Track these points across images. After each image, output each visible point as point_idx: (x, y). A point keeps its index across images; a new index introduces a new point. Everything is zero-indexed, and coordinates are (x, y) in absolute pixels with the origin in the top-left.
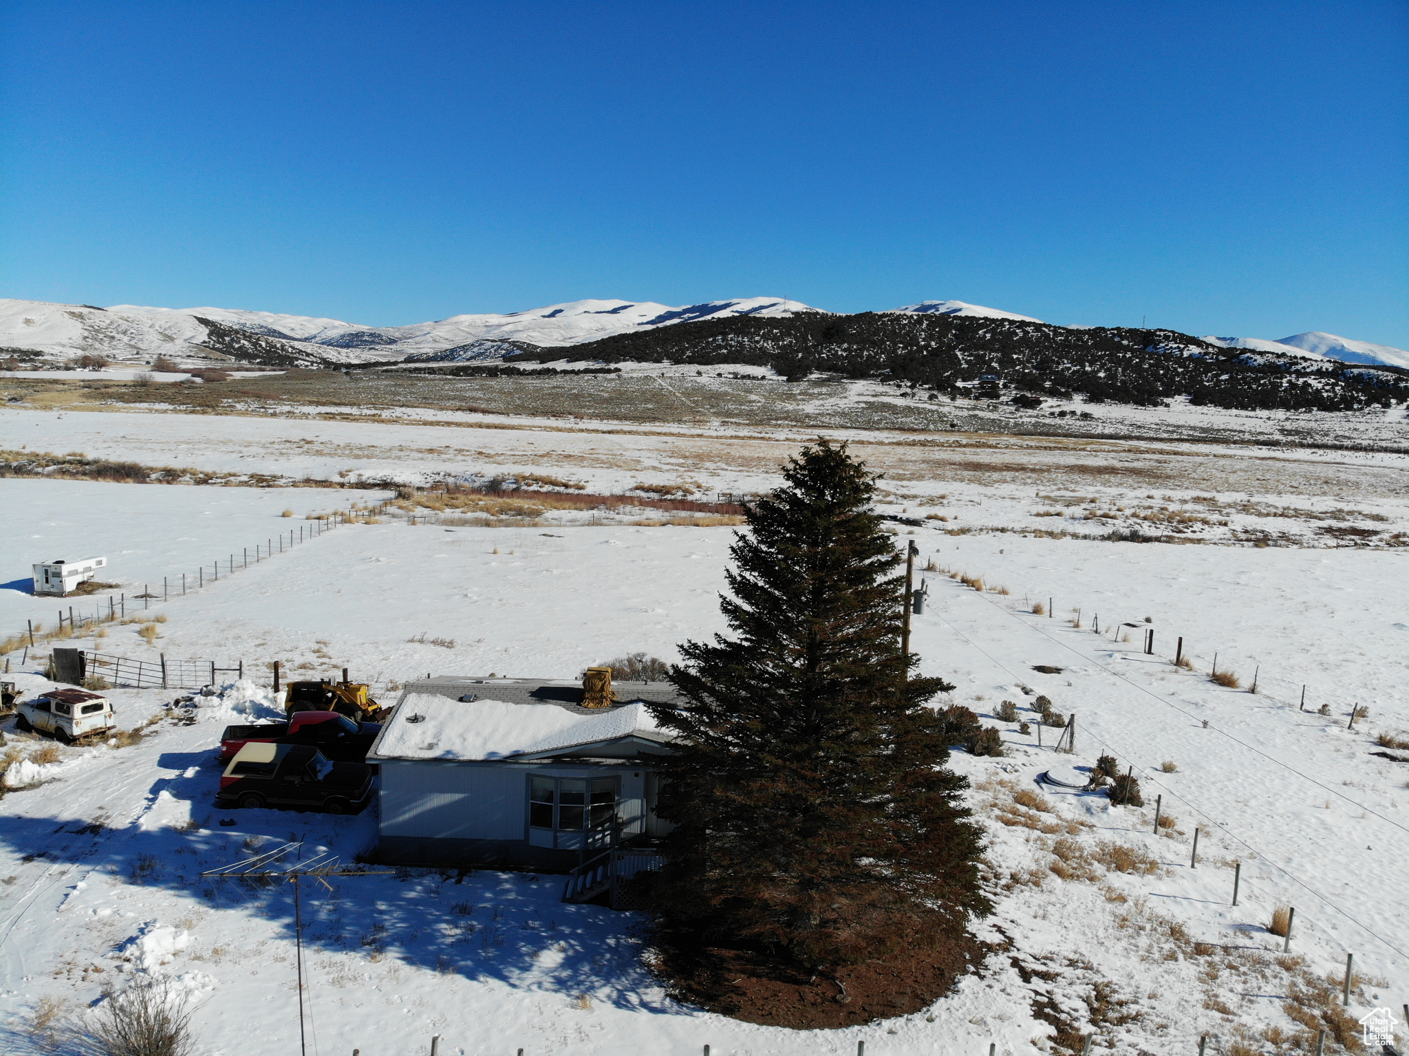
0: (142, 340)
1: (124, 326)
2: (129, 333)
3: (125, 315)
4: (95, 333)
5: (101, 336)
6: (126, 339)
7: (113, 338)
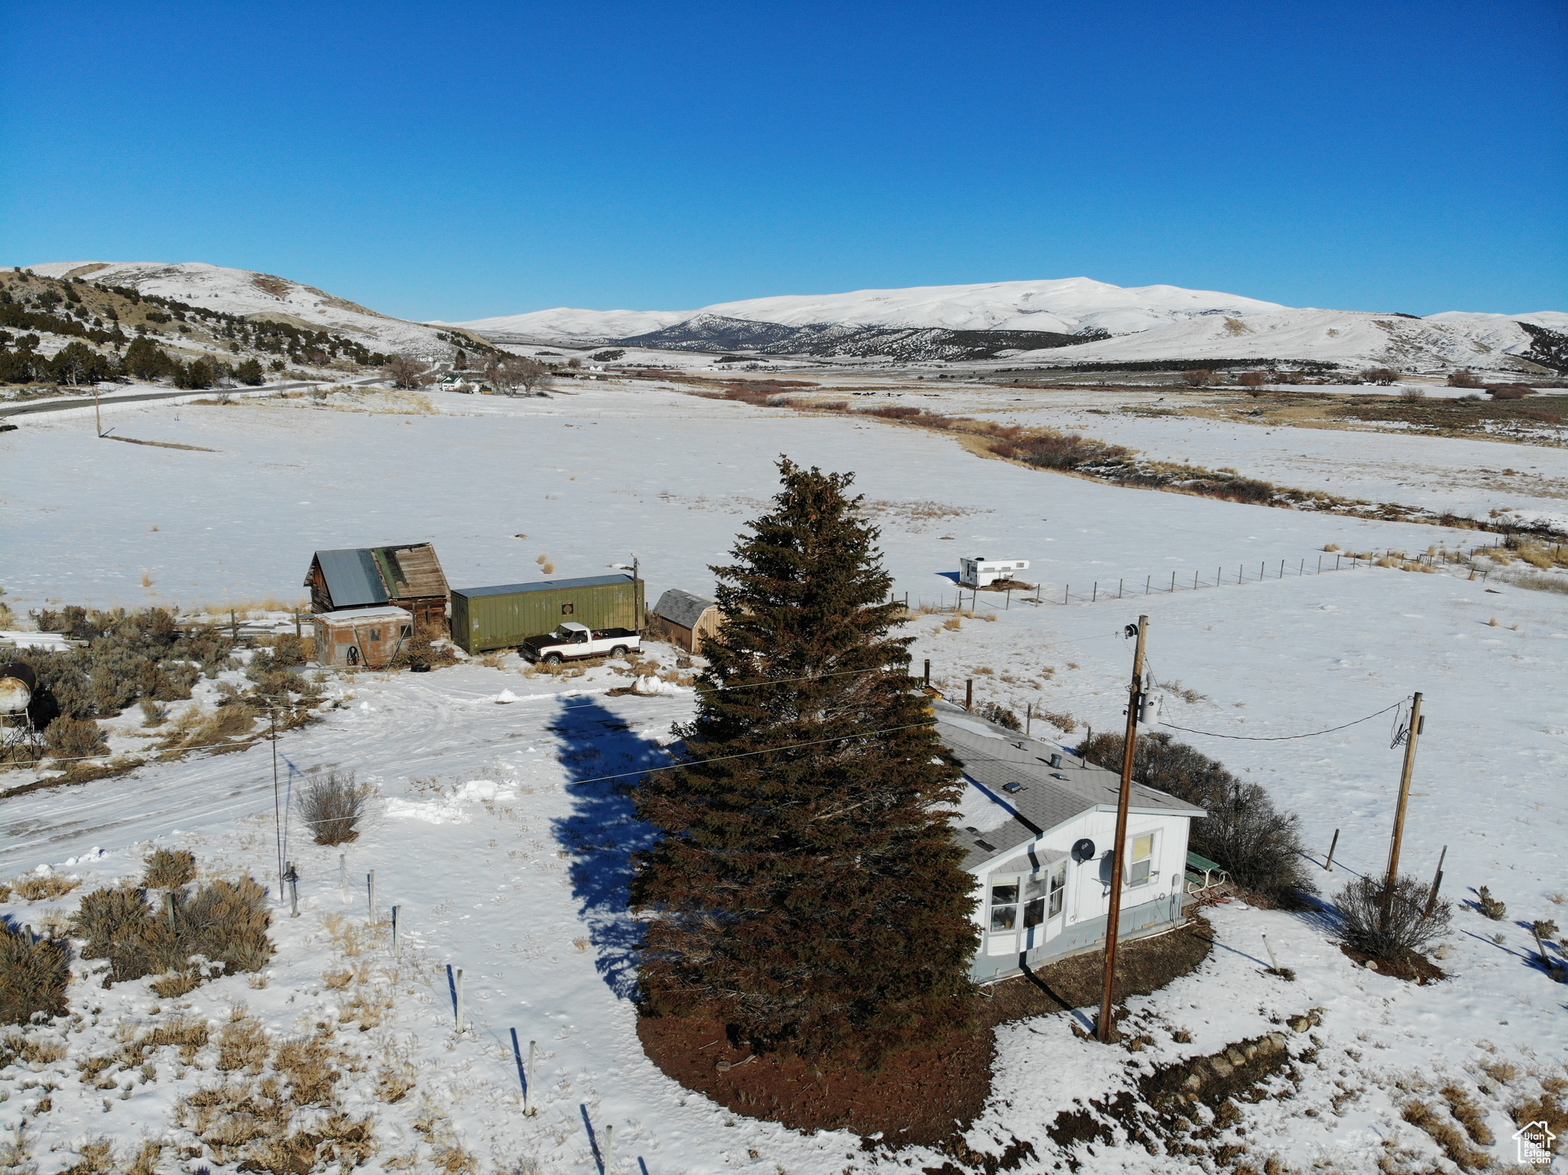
0: (1452, 351)
1: (1436, 335)
2: (1439, 343)
3: (1439, 324)
4: (1402, 344)
5: (1407, 347)
6: (1434, 350)
7: (1421, 348)
